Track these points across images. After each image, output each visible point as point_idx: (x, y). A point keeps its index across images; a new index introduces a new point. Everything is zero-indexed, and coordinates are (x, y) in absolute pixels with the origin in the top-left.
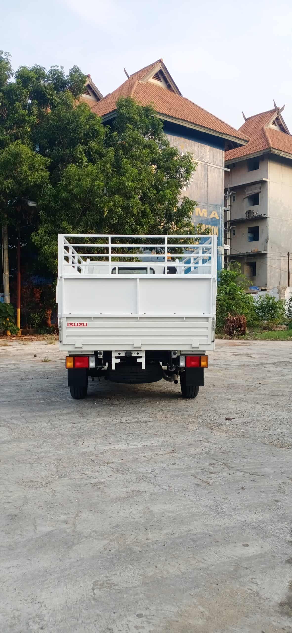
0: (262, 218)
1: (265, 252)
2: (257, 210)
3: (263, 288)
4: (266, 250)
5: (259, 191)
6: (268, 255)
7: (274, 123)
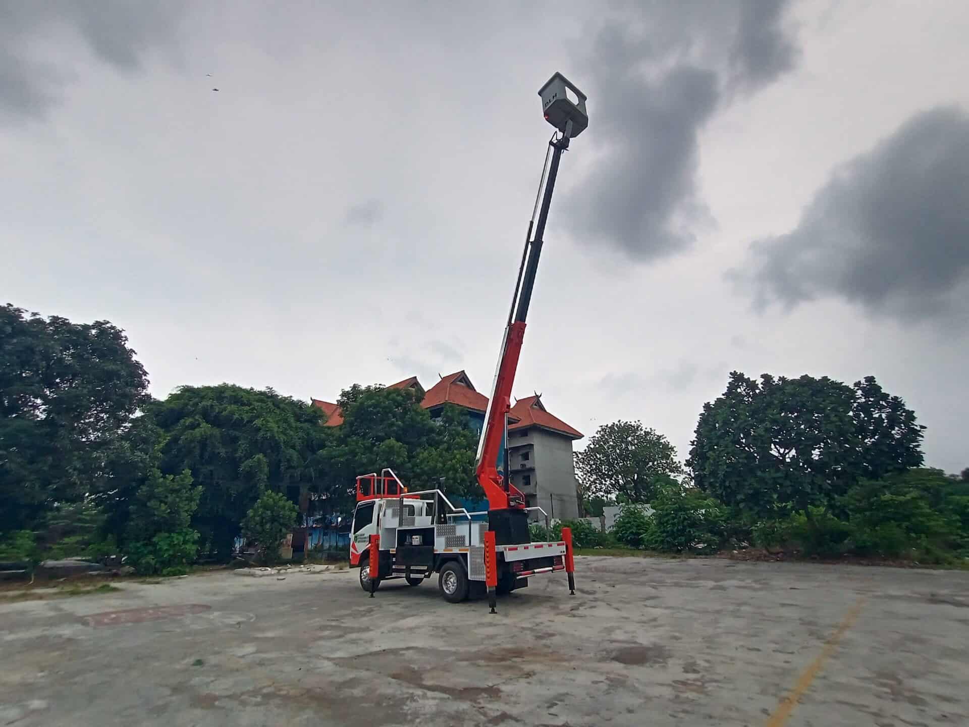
0: (532, 470)
1: (535, 493)
2: (528, 464)
3: (536, 520)
4: (536, 492)
5: (528, 450)
6: (538, 496)
7: (535, 405)
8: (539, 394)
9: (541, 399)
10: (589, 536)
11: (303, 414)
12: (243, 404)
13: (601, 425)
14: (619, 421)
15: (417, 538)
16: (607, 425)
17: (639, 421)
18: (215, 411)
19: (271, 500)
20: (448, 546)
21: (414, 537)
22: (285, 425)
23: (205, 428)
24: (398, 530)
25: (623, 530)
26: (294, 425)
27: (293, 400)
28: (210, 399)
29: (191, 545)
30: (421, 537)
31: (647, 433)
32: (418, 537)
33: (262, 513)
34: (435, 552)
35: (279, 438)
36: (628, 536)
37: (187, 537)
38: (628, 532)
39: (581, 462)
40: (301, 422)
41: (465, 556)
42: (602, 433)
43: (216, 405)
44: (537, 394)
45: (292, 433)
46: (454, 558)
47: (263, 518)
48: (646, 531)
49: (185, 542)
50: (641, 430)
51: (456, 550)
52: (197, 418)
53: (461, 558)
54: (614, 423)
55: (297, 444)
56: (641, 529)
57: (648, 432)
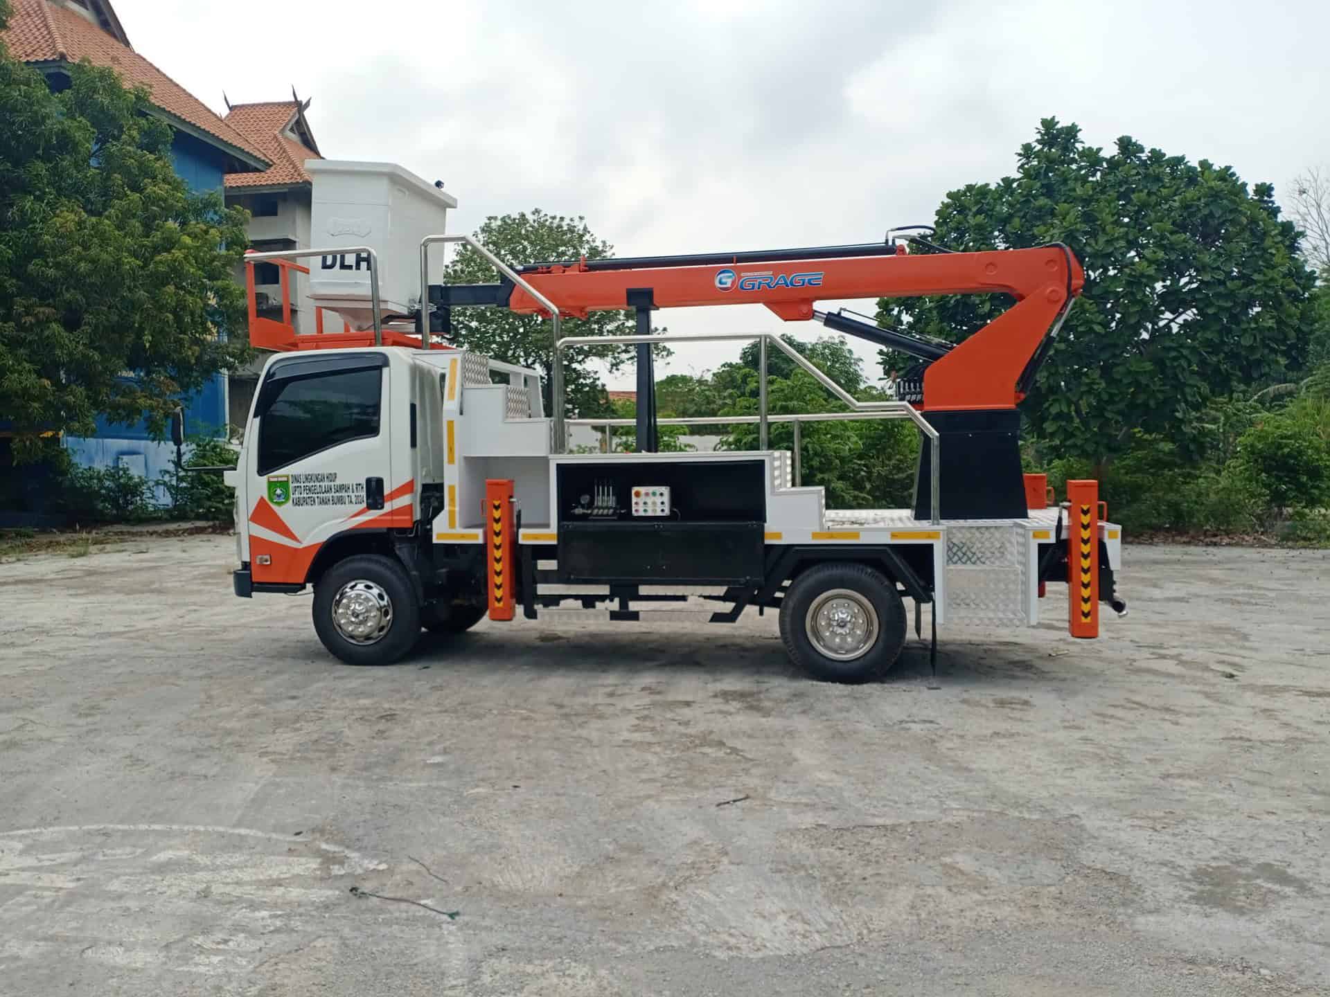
2: (276, 294)
7: (292, 130)
8: (303, 98)
9: (307, 113)
21: (637, 490)
24: (559, 465)
34: (770, 542)
44: (299, 99)
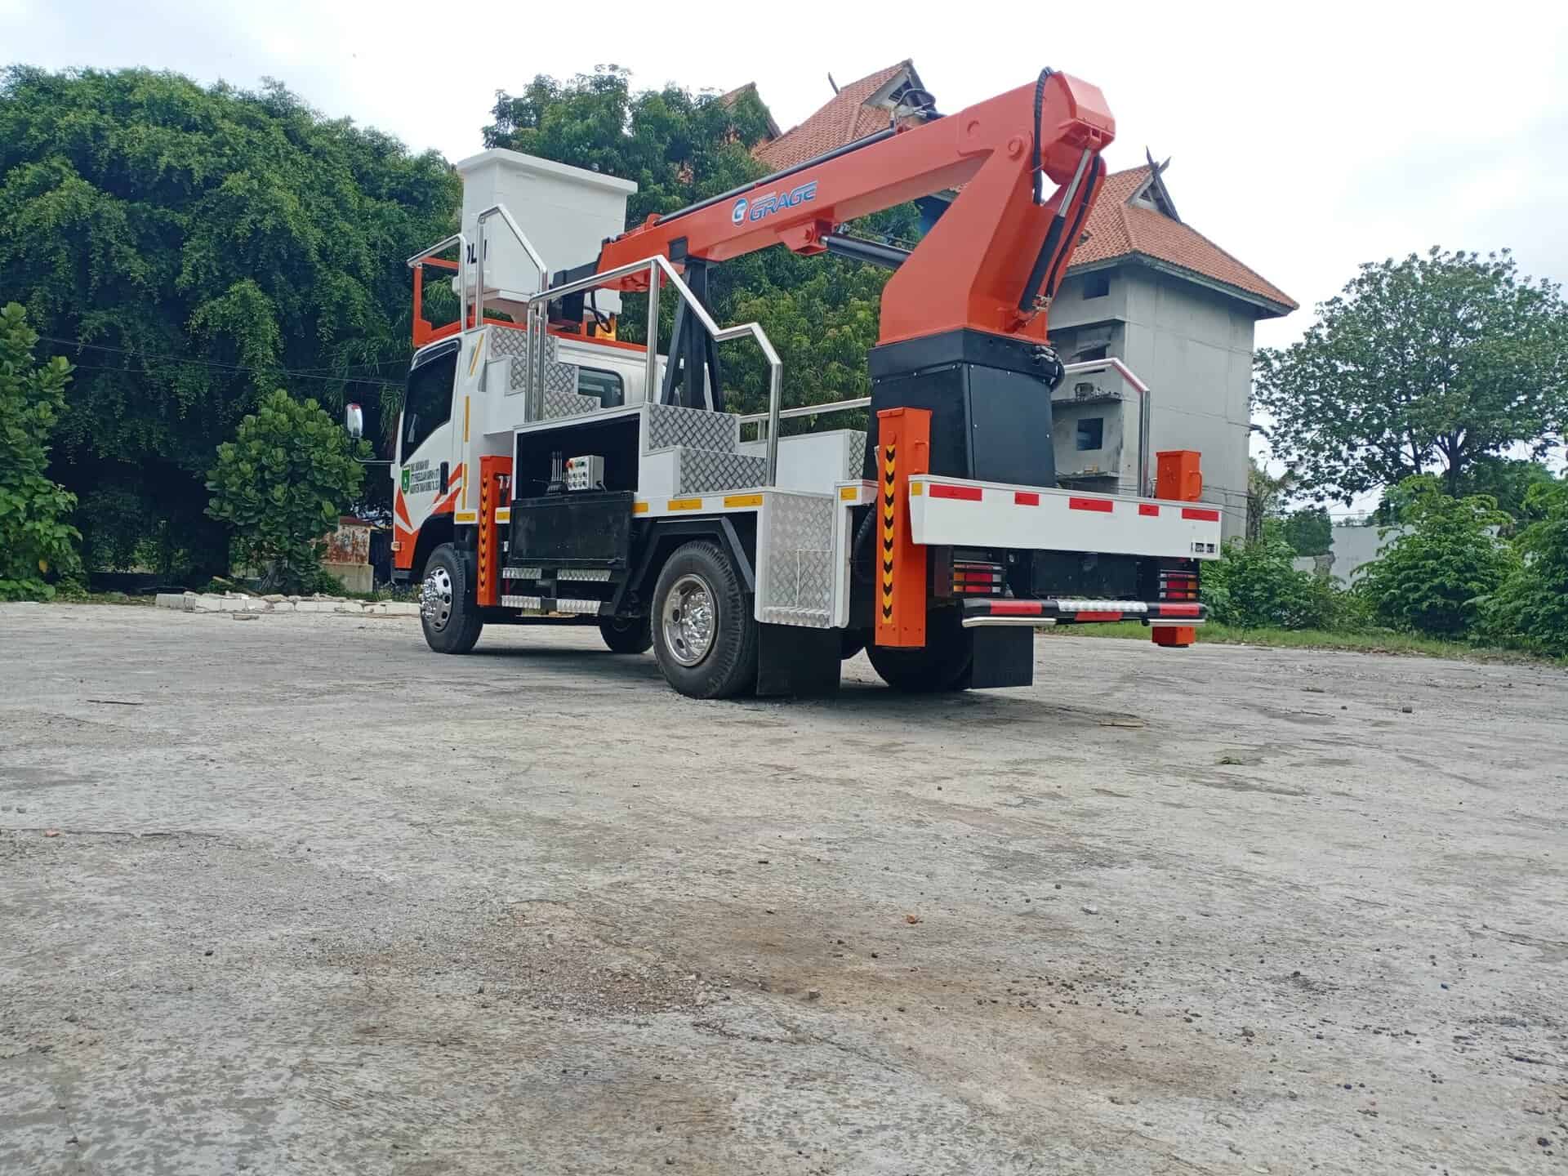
0: (1111, 402)
1: (1114, 475)
2: (1102, 383)
4: (1117, 471)
5: (1105, 340)
7: (1145, 196)
9: (1165, 176)
10: (1280, 595)
11: (382, 175)
12: (190, 127)
13: (1368, 261)
14: (1435, 250)
15: (583, 464)
16: (1389, 262)
17: (1505, 251)
18: (107, 146)
19: (284, 417)
20: (688, 490)
21: (573, 460)
22: (327, 202)
23: (74, 191)
24: (519, 435)
25: (1408, 579)
26: (353, 202)
27: (354, 131)
28: (92, 106)
29: (51, 522)
30: (601, 459)
31: (1529, 297)
32: (585, 459)
33: (260, 453)
34: (639, 515)
35: (303, 234)
36: (1420, 601)
37: (39, 501)
38: (1425, 587)
39: (1275, 385)
40: (378, 198)
41: (746, 523)
42: (1366, 288)
43: (113, 129)
44: (1154, 161)
45: (347, 227)
46: (705, 530)
47: (262, 469)
48: (1493, 588)
49: (33, 514)
50: (1509, 282)
51: (713, 504)
52: (55, 164)
53: (730, 532)
54: (1414, 257)
55: (365, 260)
56: (1473, 579)
57: (1531, 292)
